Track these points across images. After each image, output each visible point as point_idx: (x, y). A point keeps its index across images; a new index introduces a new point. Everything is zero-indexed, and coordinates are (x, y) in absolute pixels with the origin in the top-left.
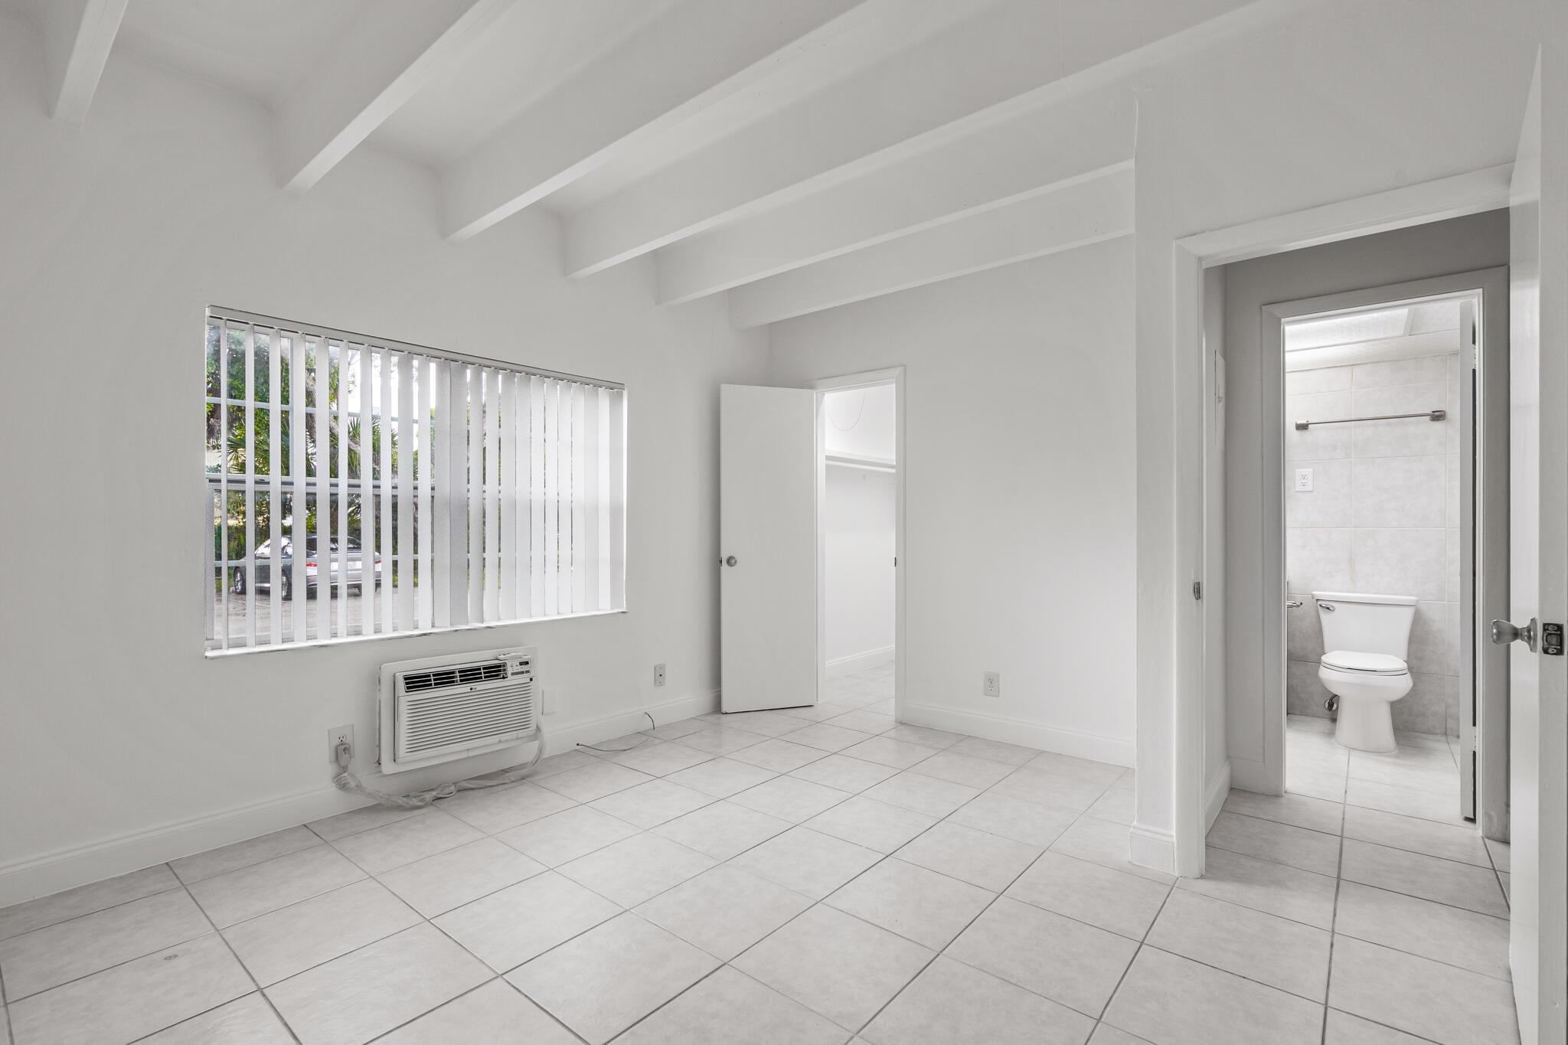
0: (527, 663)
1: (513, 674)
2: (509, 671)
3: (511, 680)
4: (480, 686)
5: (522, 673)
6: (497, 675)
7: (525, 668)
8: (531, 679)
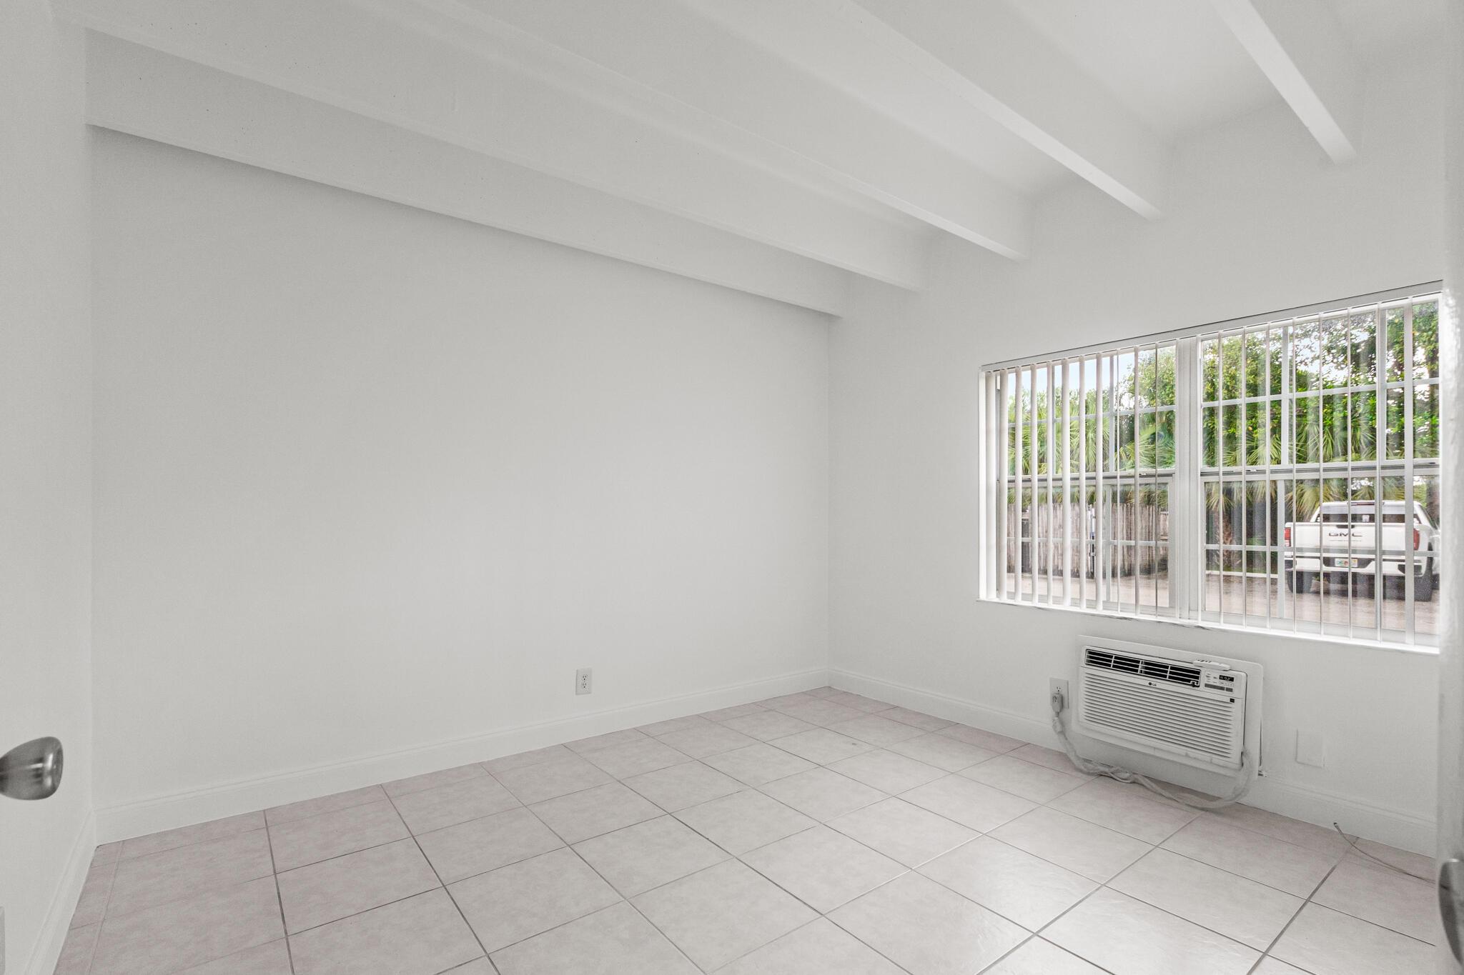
0: (1232, 679)
1: (1207, 685)
2: (1203, 680)
3: (1202, 691)
4: (1161, 684)
5: (1222, 688)
6: (1189, 681)
7: (1226, 684)
8: (1232, 700)
